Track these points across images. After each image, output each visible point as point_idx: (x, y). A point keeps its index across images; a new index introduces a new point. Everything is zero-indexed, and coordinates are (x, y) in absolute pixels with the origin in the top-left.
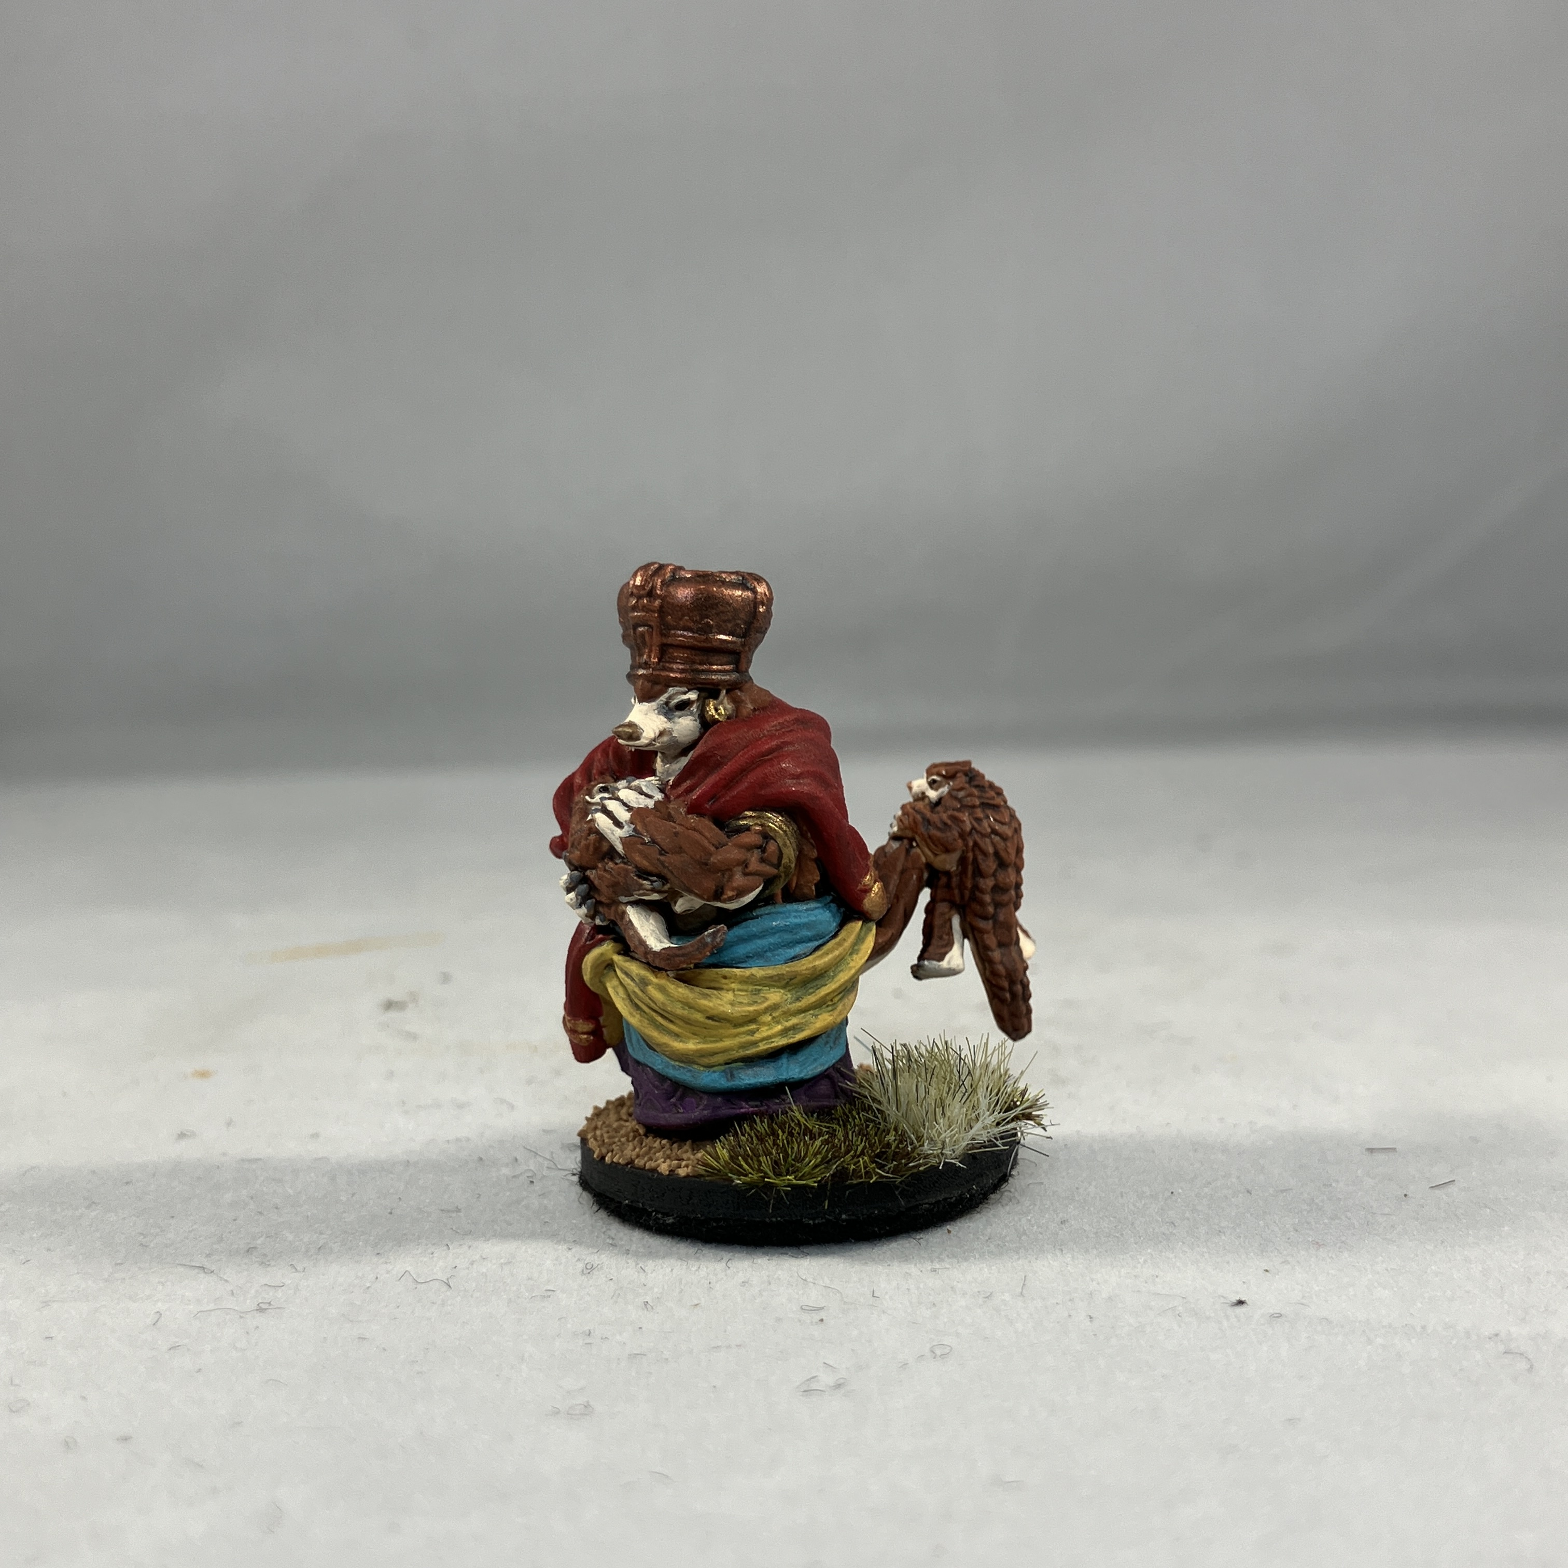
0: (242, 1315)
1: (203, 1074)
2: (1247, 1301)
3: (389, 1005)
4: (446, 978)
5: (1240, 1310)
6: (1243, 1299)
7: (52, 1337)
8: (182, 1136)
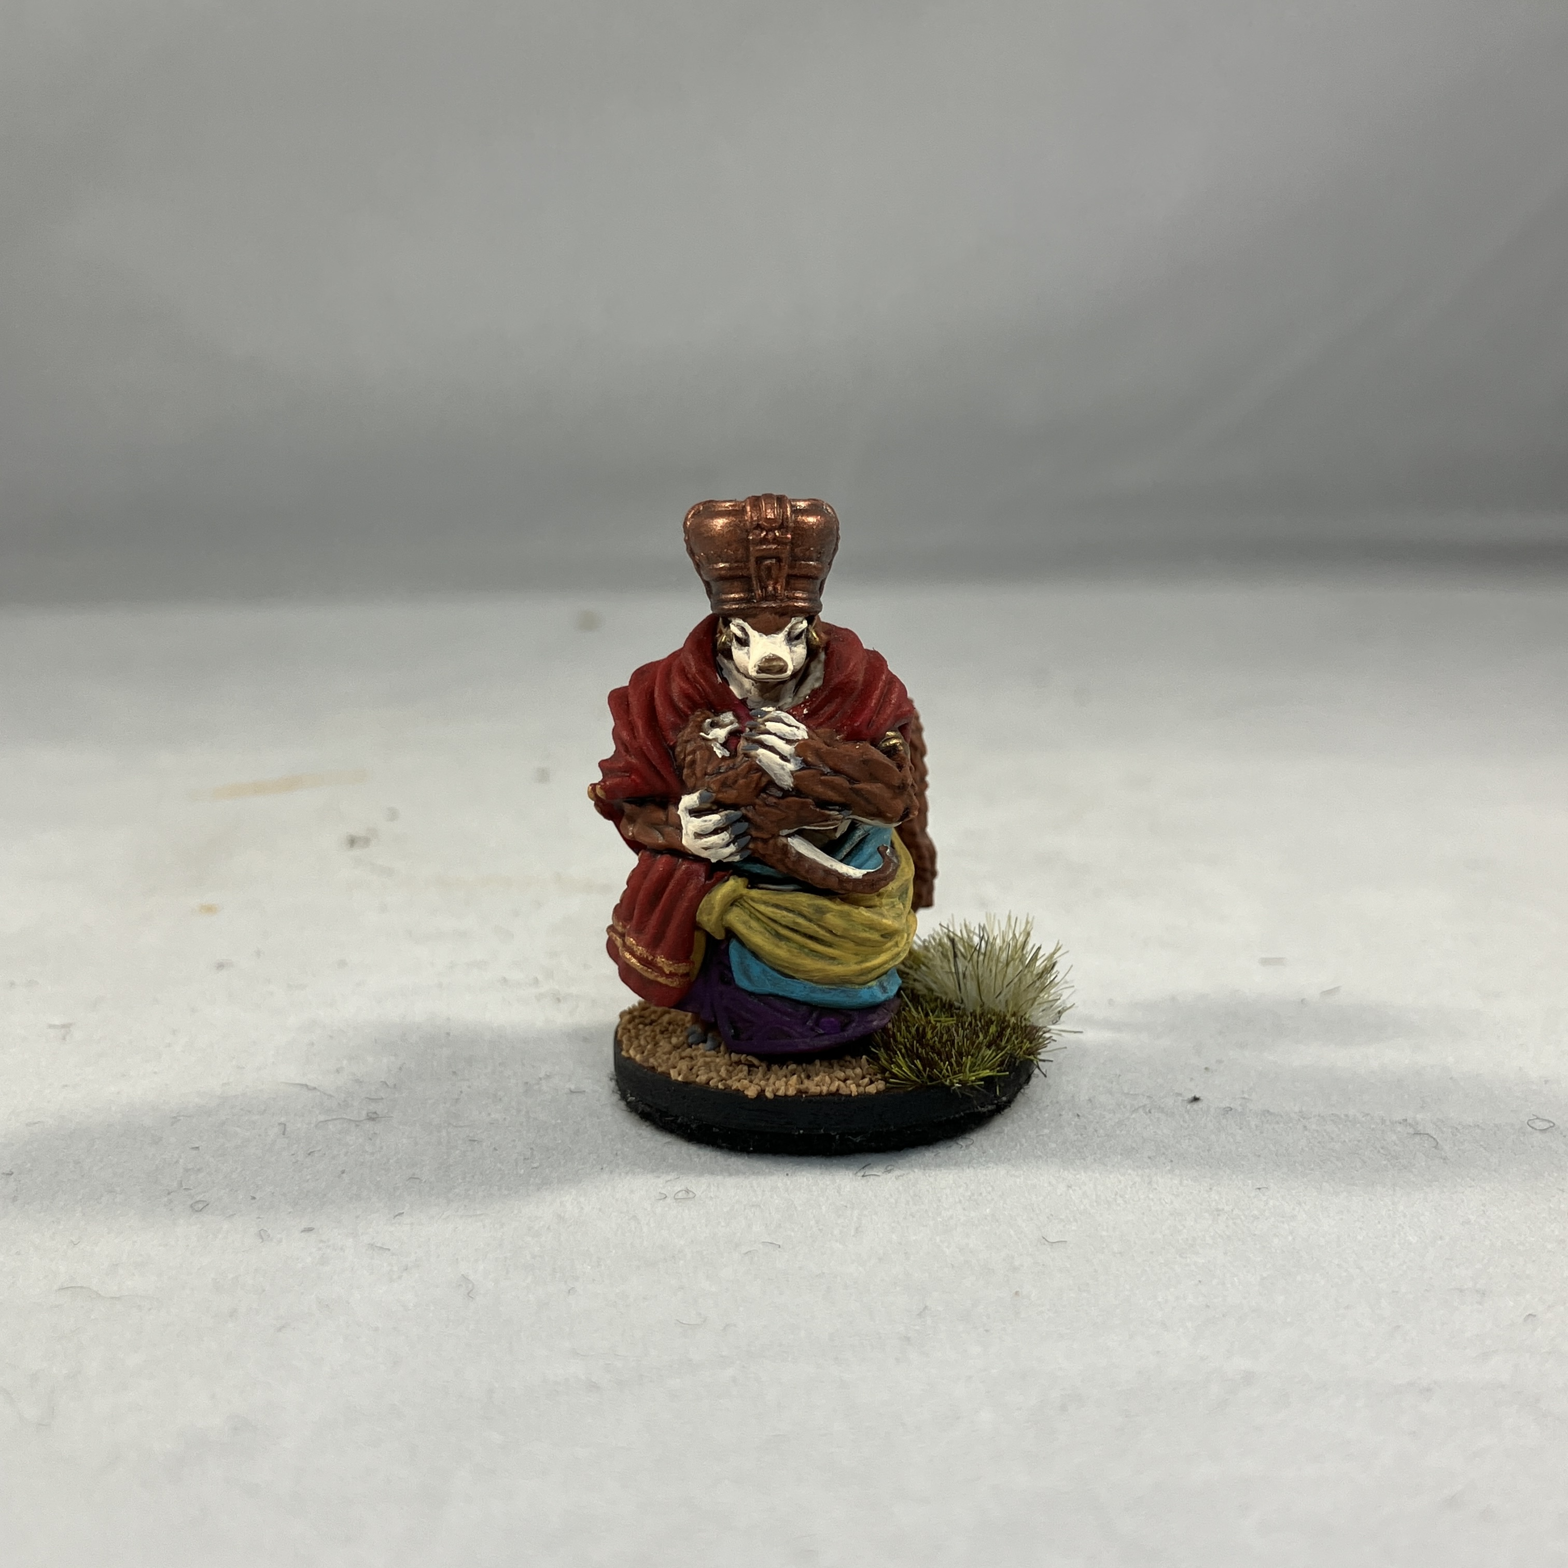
0: (357, 1123)
1: (209, 909)
2: (1202, 1098)
3: (352, 842)
4: (393, 815)
5: (1196, 1106)
6: (1197, 1096)
7: (197, 1148)
8: (221, 966)
